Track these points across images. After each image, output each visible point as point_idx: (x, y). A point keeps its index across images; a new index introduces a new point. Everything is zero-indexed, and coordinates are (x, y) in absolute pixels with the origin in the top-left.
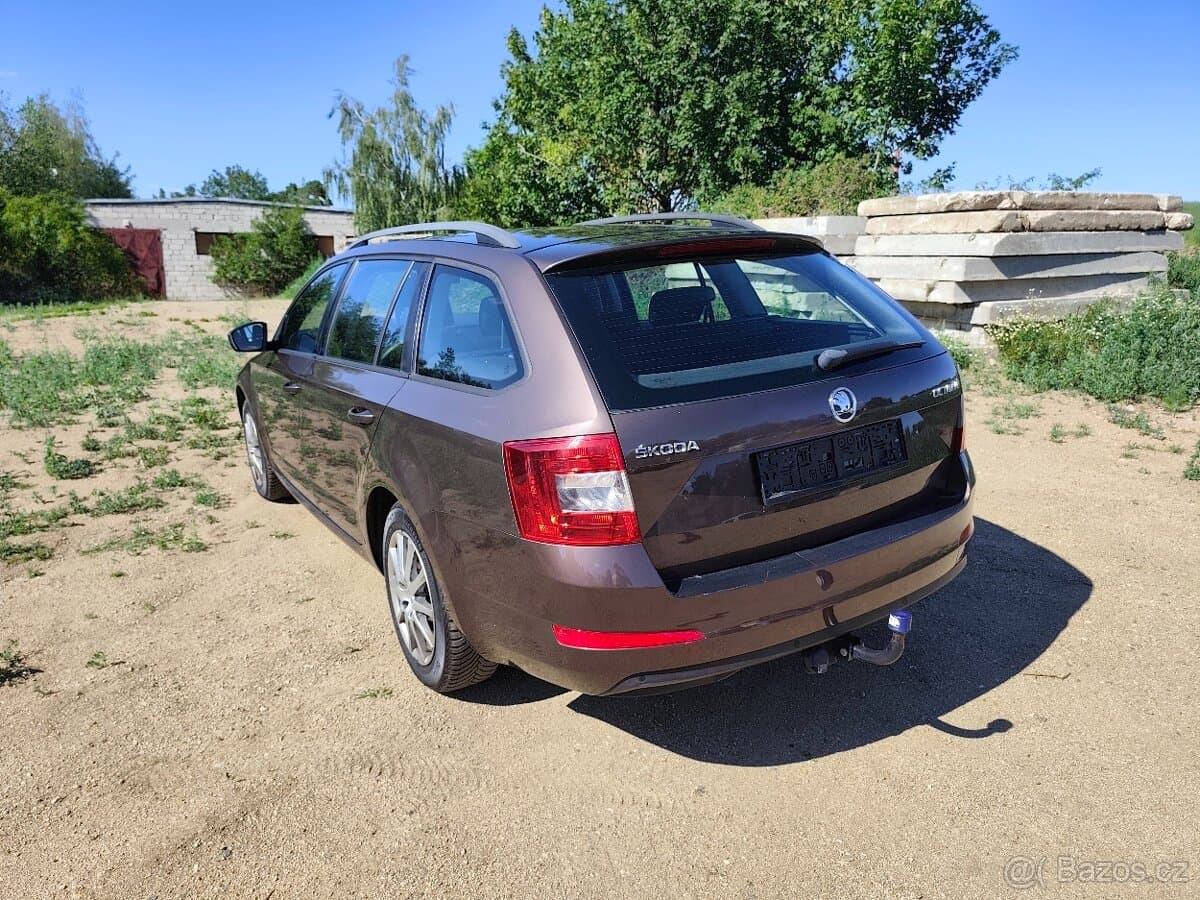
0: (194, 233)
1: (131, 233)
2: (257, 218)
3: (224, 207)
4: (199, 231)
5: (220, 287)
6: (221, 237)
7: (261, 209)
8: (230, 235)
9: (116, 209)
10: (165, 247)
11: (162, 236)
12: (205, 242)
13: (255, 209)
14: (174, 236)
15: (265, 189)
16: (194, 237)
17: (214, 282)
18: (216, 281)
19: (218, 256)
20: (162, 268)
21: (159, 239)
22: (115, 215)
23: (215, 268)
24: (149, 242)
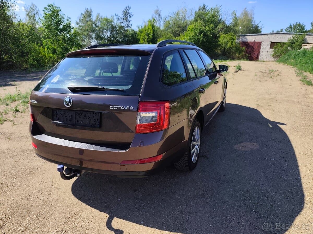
0: (270, 42)
1: (254, 42)
2: (290, 38)
3: (281, 35)
4: (272, 42)
5: (274, 58)
6: (278, 43)
7: (292, 35)
8: (280, 43)
9: (252, 36)
10: (262, 46)
11: (262, 44)
12: (273, 45)
13: (290, 35)
14: (265, 43)
15: (304, 29)
16: (270, 44)
17: (272, 56)
18: (273, 56)
19: (275, 49)
20: (259, 52)
21: (261, 44)
22: (252, 38)
23: (274, 52)
24: (258, 45)
